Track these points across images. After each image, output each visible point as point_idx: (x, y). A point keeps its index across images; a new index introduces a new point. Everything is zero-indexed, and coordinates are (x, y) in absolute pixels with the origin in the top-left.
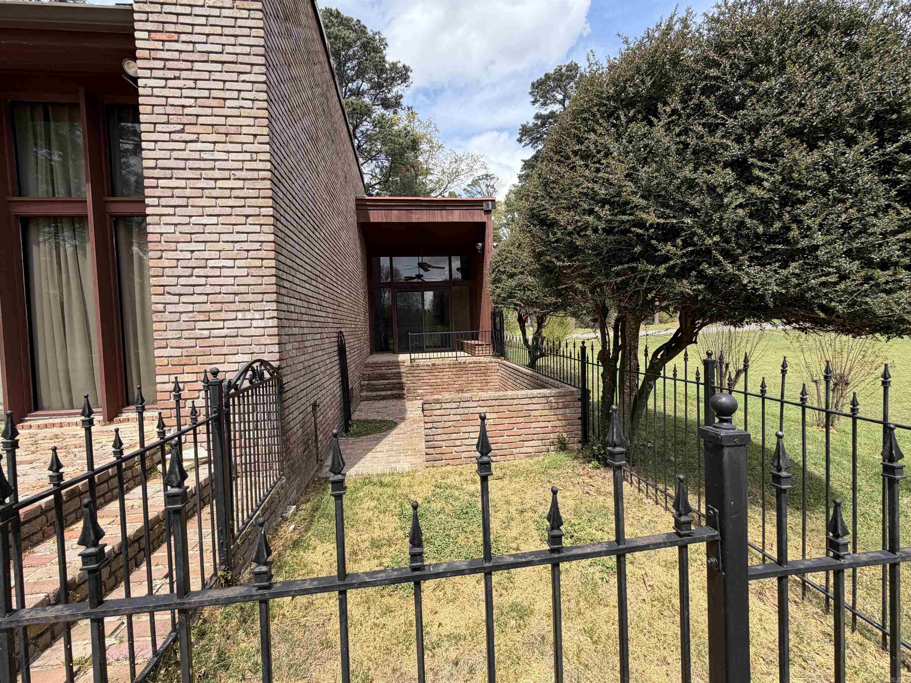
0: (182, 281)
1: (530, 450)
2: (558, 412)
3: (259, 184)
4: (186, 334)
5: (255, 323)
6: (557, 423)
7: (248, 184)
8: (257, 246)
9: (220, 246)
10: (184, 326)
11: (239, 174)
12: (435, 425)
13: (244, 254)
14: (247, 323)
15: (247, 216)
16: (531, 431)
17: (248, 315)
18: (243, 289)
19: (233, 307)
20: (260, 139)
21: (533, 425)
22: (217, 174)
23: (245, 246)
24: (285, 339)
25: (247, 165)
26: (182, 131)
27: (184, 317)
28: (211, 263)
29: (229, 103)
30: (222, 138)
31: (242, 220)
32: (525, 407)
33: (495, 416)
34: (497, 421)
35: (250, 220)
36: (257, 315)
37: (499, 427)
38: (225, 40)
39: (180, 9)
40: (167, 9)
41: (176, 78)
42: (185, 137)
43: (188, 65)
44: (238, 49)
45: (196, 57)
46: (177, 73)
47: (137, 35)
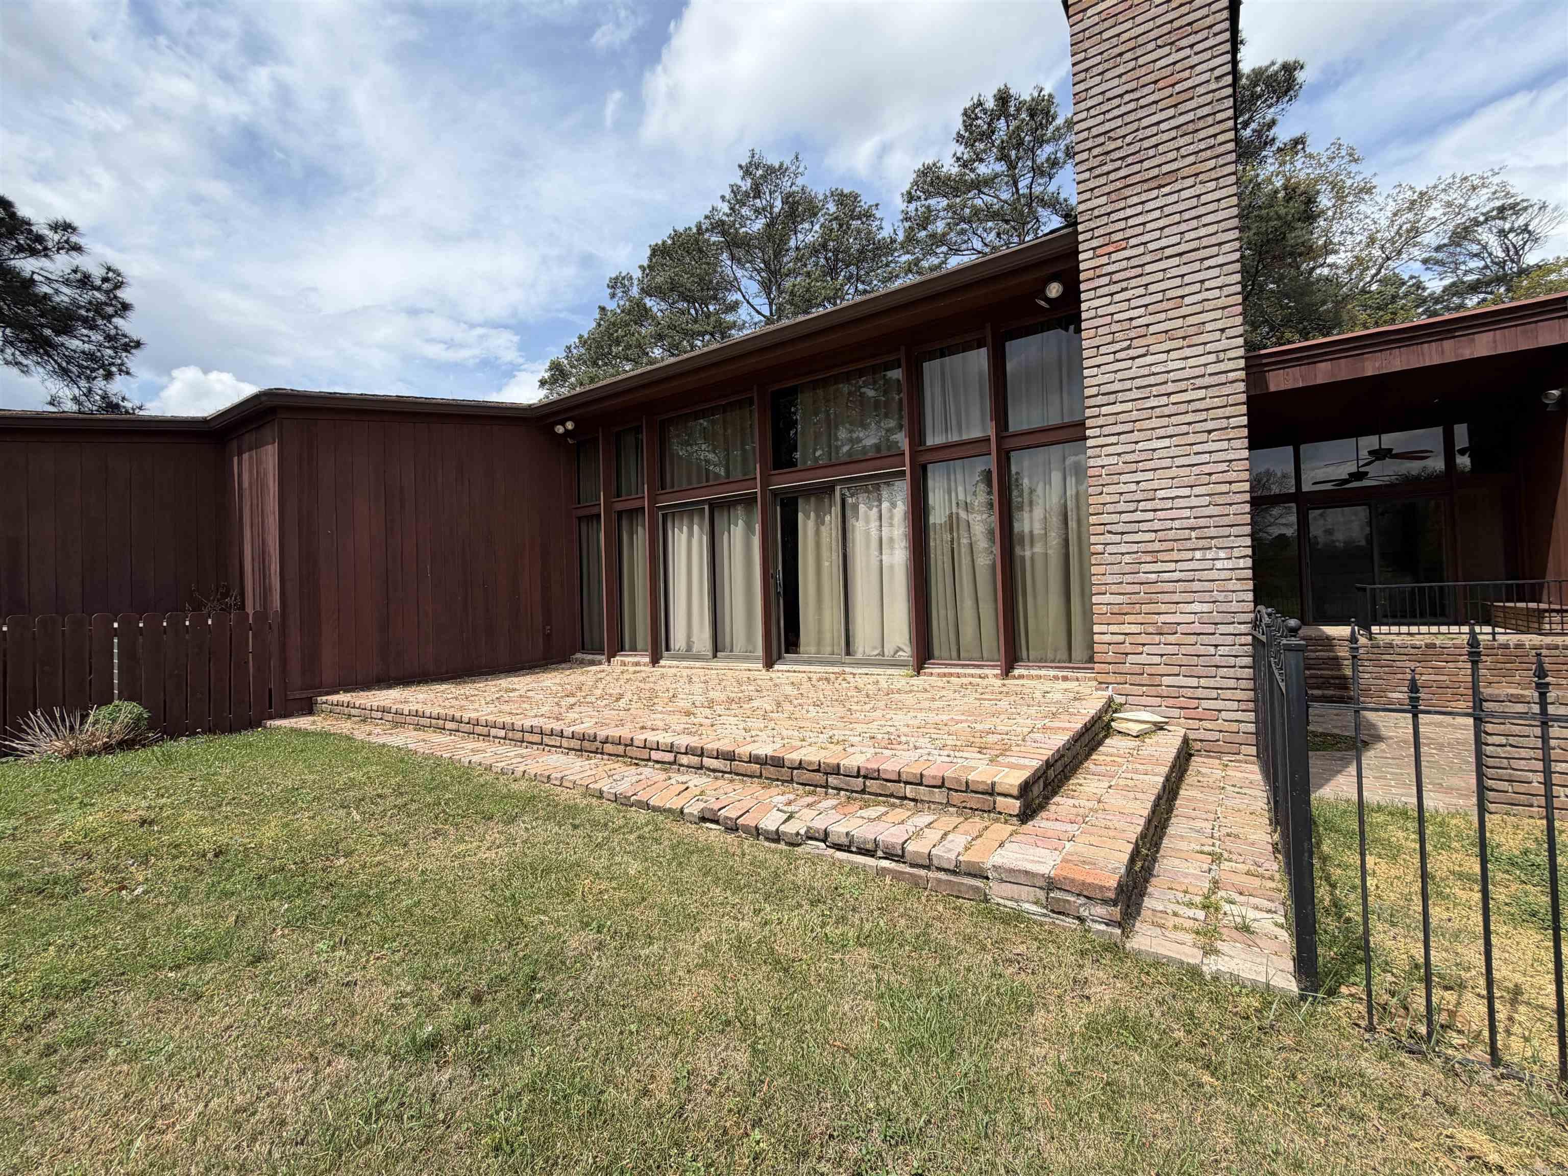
0: (1126, 517)
3: (1227, 389)
4: (1128, 578)
5: (1219, 564)
7: (1212, 392)
8: (1223, 467)
9: (1173, 472)
10: (1127, 569)
11: (1199, 382)
13: (1205, 479)
14: (1208, 564)
15: (1209, 432)
17: (1210, 554)
18: (1203, 522)
19: (1188, 545)
20: (1230, 333)
22: (1171, 388)
23: (1207, 469)
25: (1211, 369)
26: (1129, 347)
27: (1127, 559)
28: (1161, 494)
29: (1188, 300)
30: (1179, 343)
31: (1203, 437)
35: (1214, 436)
36: (1222, 554)
38: (1183, 227)
39: (1129, 212)
40: (1114, 217)
41: (1123, 290)
42: (1132, 353)
43: (1138, 271)
44: (1202, 232)
45: (1148, 258)
46: (1124, 284)
47: (1081, 257)
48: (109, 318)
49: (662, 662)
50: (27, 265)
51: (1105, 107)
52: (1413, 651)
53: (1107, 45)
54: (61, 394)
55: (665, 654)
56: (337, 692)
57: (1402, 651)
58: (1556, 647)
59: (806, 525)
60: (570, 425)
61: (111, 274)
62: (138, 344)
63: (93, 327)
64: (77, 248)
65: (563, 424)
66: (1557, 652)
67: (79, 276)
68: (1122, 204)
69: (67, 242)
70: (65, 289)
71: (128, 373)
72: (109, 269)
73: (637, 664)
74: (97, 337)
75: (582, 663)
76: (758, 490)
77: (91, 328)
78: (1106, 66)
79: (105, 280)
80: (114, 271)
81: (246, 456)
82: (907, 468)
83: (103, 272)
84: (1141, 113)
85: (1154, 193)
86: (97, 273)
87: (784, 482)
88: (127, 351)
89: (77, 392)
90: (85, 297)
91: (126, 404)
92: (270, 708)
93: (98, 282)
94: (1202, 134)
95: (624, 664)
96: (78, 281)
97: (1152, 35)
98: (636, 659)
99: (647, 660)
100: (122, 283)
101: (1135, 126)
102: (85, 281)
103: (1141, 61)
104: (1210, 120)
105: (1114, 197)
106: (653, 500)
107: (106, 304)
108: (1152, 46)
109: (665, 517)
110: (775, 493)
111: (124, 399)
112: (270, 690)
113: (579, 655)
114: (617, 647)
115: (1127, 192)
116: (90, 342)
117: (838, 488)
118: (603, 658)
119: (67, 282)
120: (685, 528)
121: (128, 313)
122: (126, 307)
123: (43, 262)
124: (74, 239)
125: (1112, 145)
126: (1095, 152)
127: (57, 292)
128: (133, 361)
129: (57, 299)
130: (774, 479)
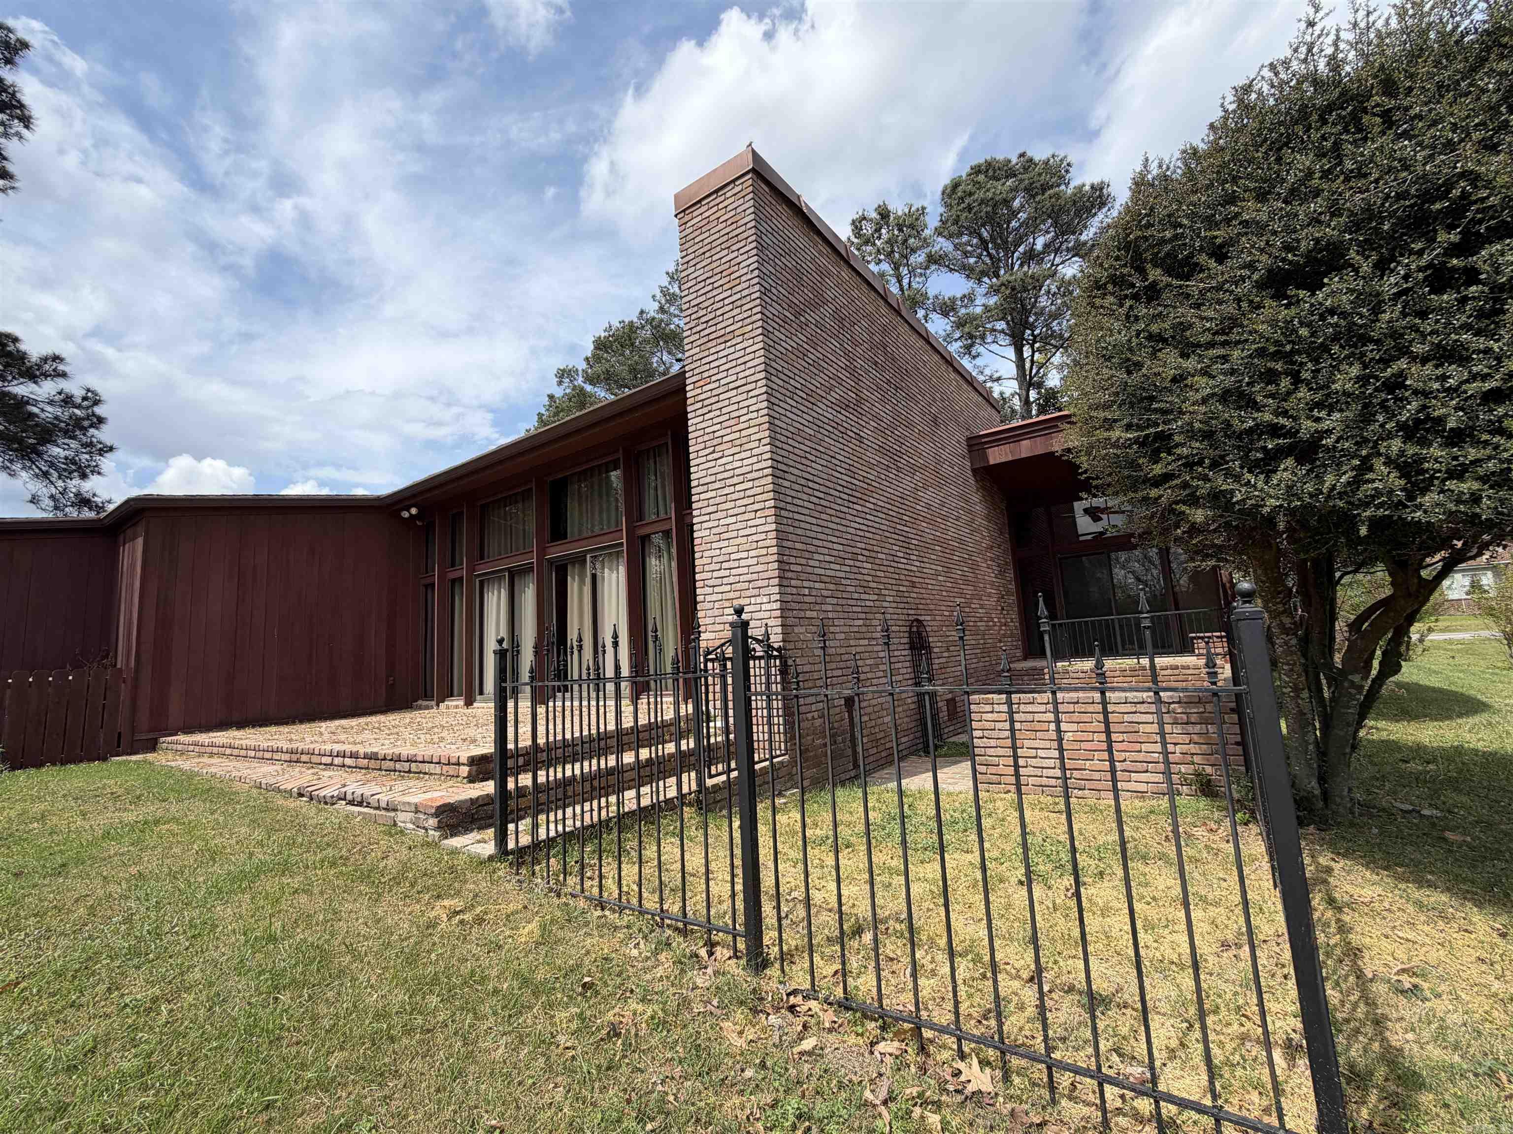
0: (715, 574)
1: (1142, 787)
2: (1190, 728)
3: (763, 481)
4: (718, 620)
5: (764, 607)
6: (1193, 748)
7: (756, 483)
8: (763, 536)
9: (738, 541)
10: (716, 612)
11: (749, 476)
12: (986, 733)
13: (754, 545)
14: (758, 607)
15: (756, 511)
16: (1141, 757)
17: (759, 600)
18: (755, 576)
19: (748, 593)
20: (764, 442)
21: (1144, 747)
22: (735, 480)
23: (755, 538)
24: (790, 621)
25: (755, 467)
26: (714, 452)
27: (717, 605)
28: (733, 557)
29: (742, 419)
30: (737, 449)
31: (752, 515)
32: (1127, 718)
33: (1074, 727)
34: (1080, 736)
35: (759, 514)
36: (765, 599)
37: (1084, 745)
38: (738, 369)
39: (711, 358)
40: (704, 361)
41: (710, 412)
42: (715, 456)
43: (716, 399)
44: (747, 373)
45: (721, 390)
46: (709, 408)
47: (688, 388)
48: (84, 429)
49: (475, 705)
50: (22, 389)
51: (697, 288)
52: (1082, 675)
53: (696, 247)
54: (39, 493)
55: (478, 697)
56: (176, 734)
57: (1075, 675)
58: (1177, 668)
59: (572, 586)
60: (414, 511)
61: (89, 394)
62: (111, 449)
63: (74, 438)
64: (64, 375)
65: (408, 511)
66: (1176, 672)
67: (62, 397)
68: (707, 353)
69: (54, 370)
70: (49, 409)
71: (99, 473)
72: (88, 390)
73: (457, 707)
74: (74, 444)
75: (420, 708)
76: (534, 560)
77: (71, 438)
78: (697, 260)
79: (85, 399)
80: (93, 392)
81: (127, 546)
82: (624, 541)
83: (83, 392)
84: (715, 293)
85: (723, 346)
86: (78, 393)
87: (556, 552)
88: (101, 455)
89: (53, 491)
90: (64, 414)
91: (96, 499)
92: (119, 746)
93: (79, 401)
94: (745, 308)
95: (448, 707)
96: (63, 401)
97: (719, 241)
98: (454, 703)
99: (461, 703)
100: (100, 401)
101: (712, 301)
102: (67, 401)
103: (714, 258)
104: (748, 298)
105: (703, 347)
106: (471, 569)
107: (83, 419)
108: (718, 249)
109: (482, 584)
110: (551, 562)
111: (94, 495)
112: (120, 734)
113: (420, 702)
114: (447, 693)
115: (710, 345)
116: (70, 448)
117: (588, 556)
118: (434, 703)
119: (51, 403)
120: (496, 592)
121: (103, 426)
122: (101, 420)
123: (32, 387)
124: (61, 367)
125: (701, 313)
126: (693, 317)
127: (43, 410)
128: (107, 463)
129: (43, 416)
130: (549, 550)
